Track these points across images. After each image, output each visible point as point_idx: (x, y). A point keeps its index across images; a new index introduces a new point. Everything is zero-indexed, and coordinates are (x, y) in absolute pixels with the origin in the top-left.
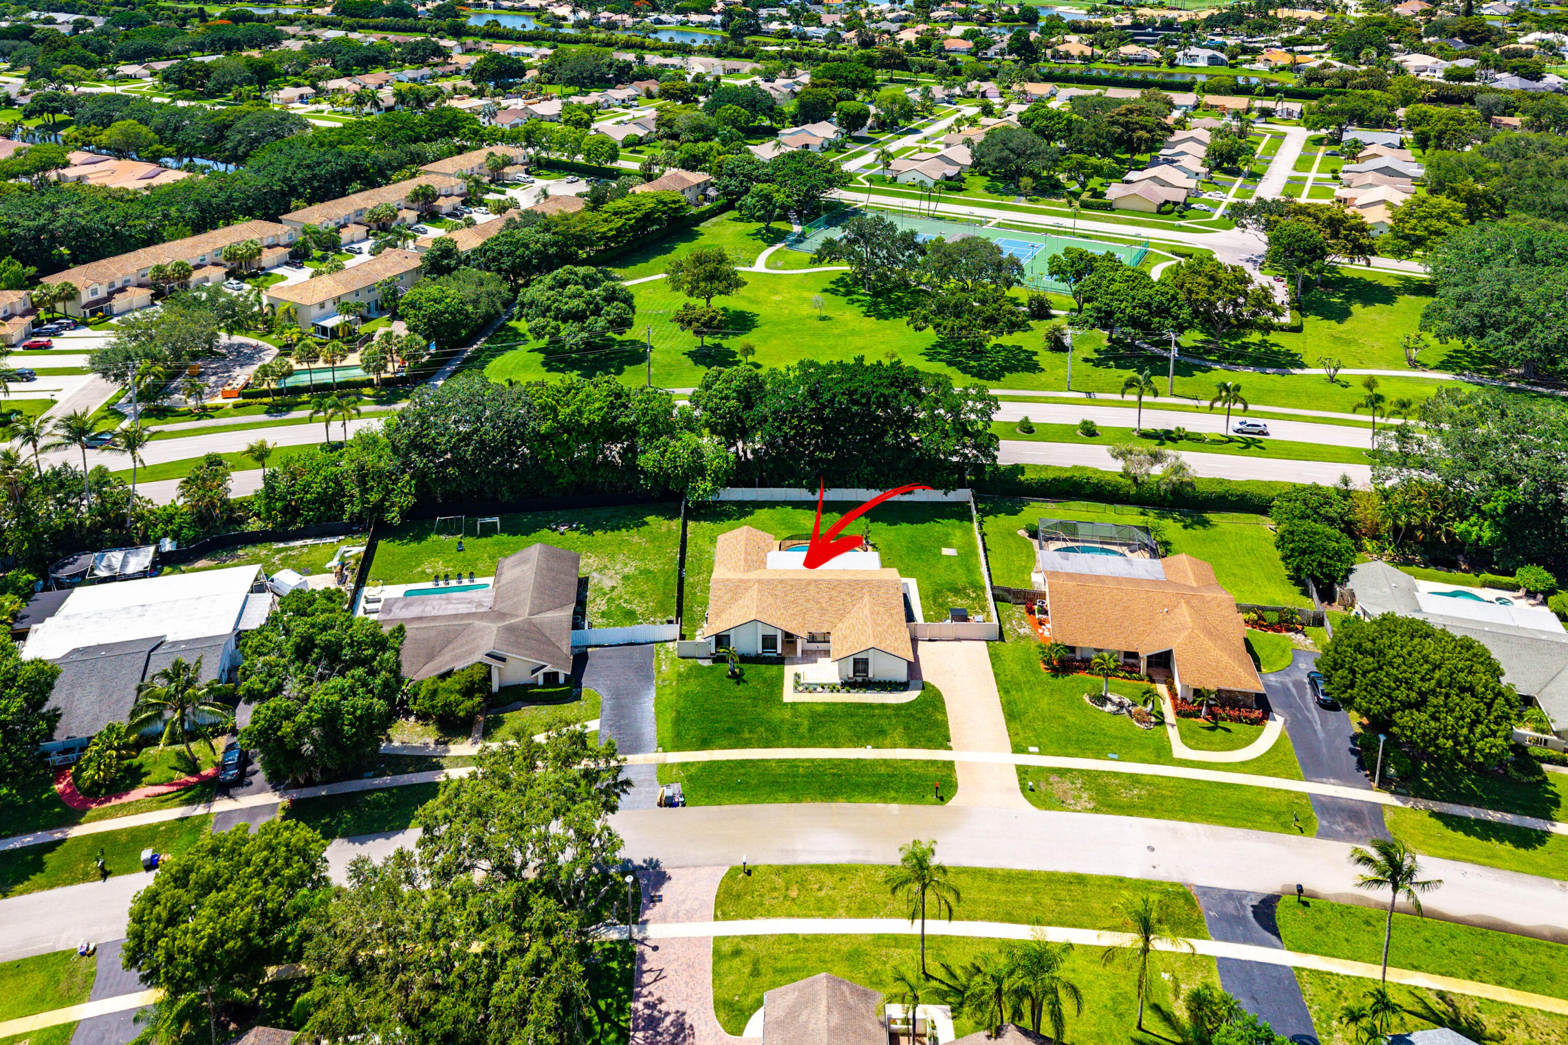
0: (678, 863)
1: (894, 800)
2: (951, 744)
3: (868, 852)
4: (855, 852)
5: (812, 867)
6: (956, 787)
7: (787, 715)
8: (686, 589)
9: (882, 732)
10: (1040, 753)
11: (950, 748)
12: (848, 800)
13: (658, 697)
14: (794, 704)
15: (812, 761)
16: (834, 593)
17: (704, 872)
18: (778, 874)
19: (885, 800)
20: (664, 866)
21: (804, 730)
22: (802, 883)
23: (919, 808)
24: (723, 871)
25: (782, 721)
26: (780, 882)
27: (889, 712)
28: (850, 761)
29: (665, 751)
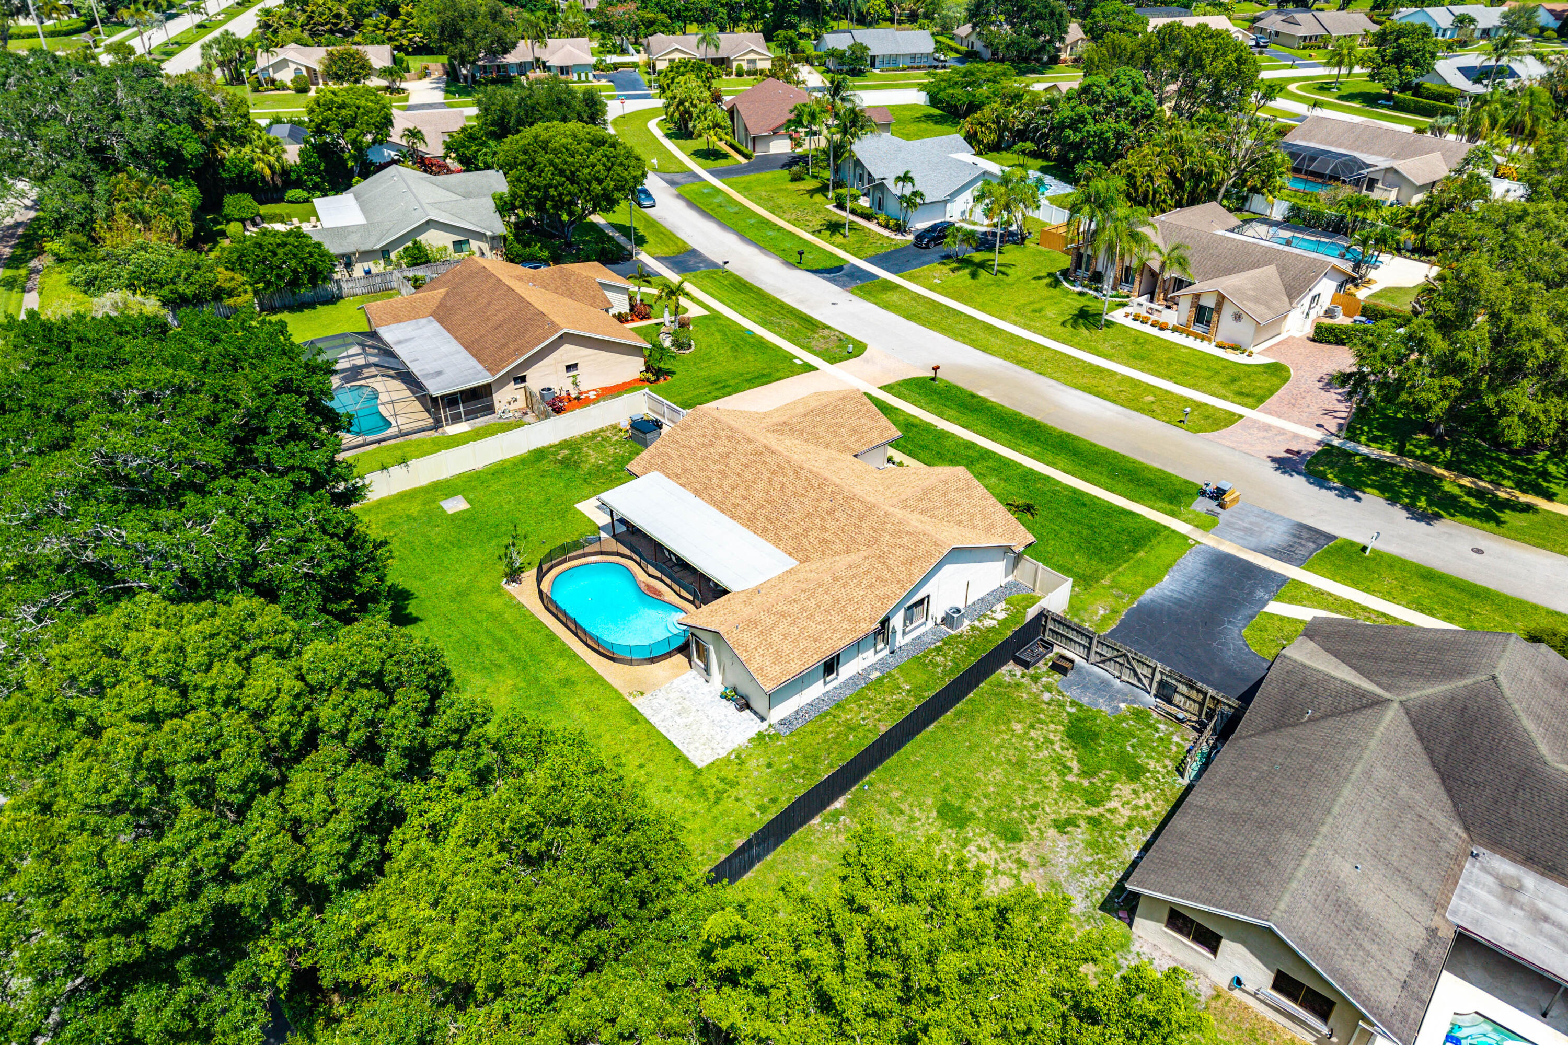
1: (974, 397)
3: (1051, 386)
4: (1062, 391)
5: (1113, 401)
9: (911, 425)
12: (1017, 414)
13: (1145, 586)
17: (1227, 443)
18: (1152, 411)
19: (984, 401)
22: (1134, 399)
26: (1156, 408)
29: (1185, 536)
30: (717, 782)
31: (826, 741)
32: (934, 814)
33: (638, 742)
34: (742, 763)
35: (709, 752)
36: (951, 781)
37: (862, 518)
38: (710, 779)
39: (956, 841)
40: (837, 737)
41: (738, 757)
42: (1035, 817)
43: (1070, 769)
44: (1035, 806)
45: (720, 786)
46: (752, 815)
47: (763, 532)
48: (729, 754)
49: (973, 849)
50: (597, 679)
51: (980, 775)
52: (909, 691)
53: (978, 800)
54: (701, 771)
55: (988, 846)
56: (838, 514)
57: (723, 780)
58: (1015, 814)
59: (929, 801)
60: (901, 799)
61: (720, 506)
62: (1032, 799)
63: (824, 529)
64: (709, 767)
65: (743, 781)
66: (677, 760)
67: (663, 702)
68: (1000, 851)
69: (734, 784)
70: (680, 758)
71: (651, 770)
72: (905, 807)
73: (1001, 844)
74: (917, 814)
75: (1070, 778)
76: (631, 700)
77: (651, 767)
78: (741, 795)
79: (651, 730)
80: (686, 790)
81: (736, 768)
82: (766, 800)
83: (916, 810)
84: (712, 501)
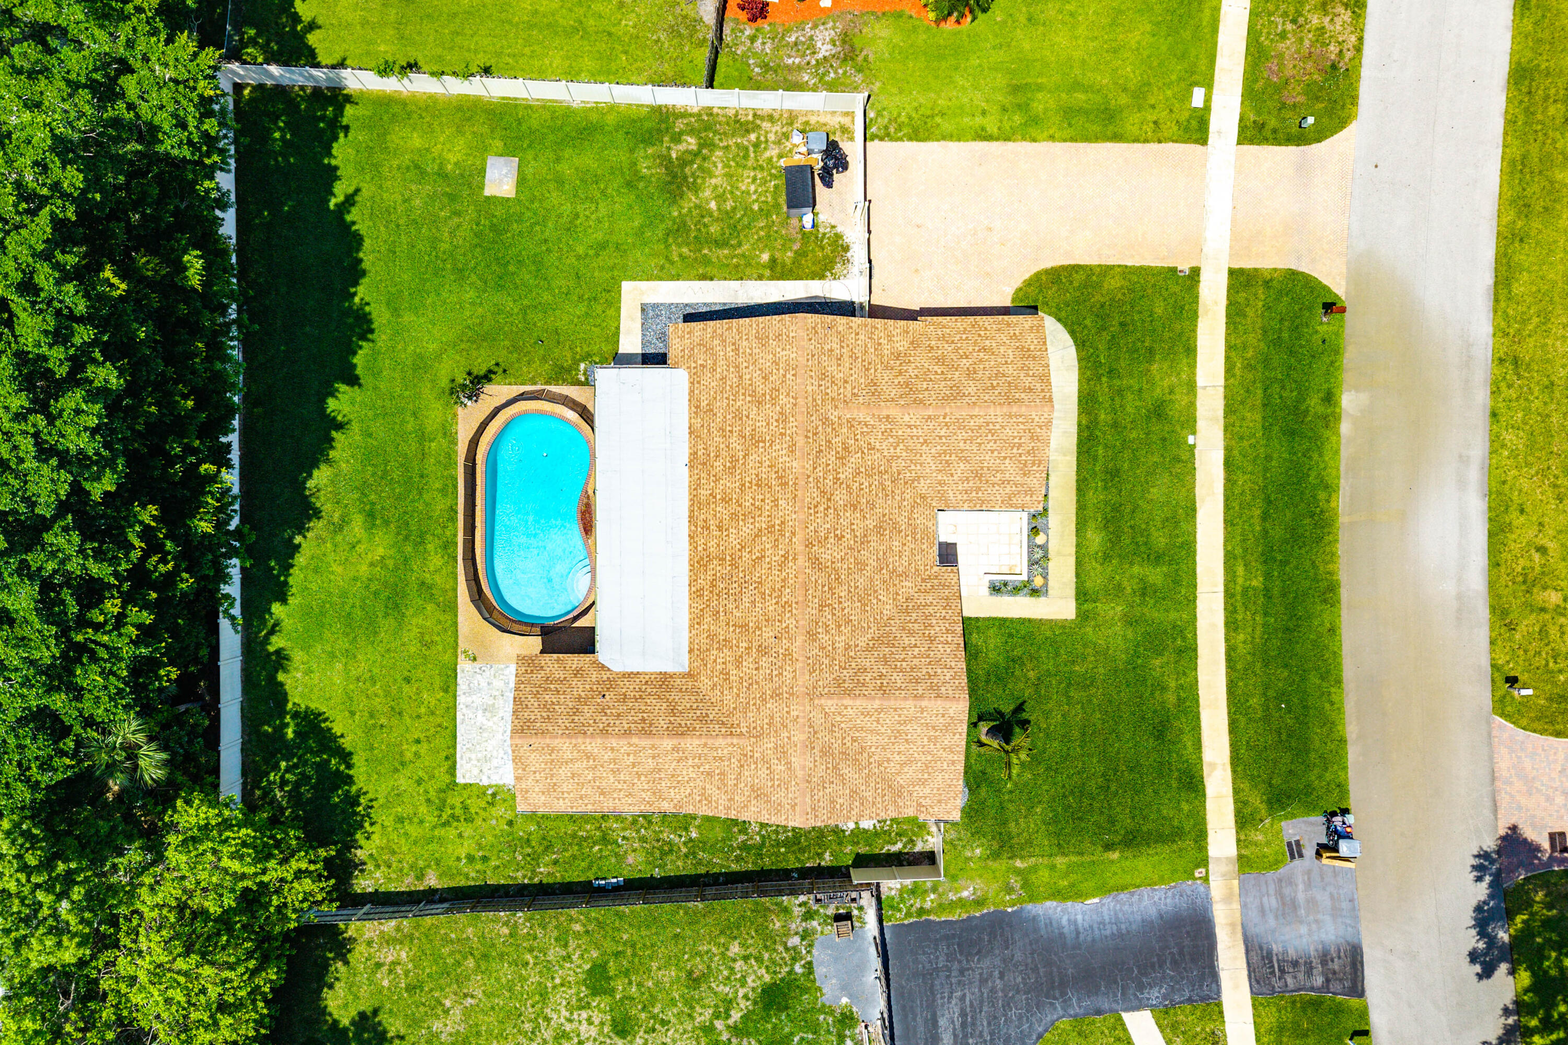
0: (1487, 813)
1: (1329, 398)
2: (1184, 266)
3: (1463, 460)
4: (1462, 484)
5: (1494, 564)
6: (1293, 275)
7: (1113, 610)
8: (676, 866)
9: (1159, 411)
10: (1208, 84)
11: (1195, 272)
12: (1329, 488)
13: (1058, 894)
14: (1082, 595)
15: (1230, 559)
16: (840, 497)
17: (1504, 764)
18: (1511, 627)
19: (1330, 419)
20: (1490, 844)
21: (1156, 575)
22: (1529, 582)
23: (1350, 356)
24: (1505, 729)
25: (1130, 621)
26: (1528, 624)
27: (1103, 391)
28: (1229, 482)
29: (1204, 862)
30: (459, 805)
31: (574, 836)
32: (587, 967)
33: (433, 713)
34: (491, 804)
35: (476, 771)
36: (629, 951)
37: (776, 695)
38: (454, 800)
39: (580, 1000)
40: (585, 839)
41: (494, 795)
42: (654, 1030)
43: (728, 1016)
44: (664, 1023)
45: (458, 811)
46: (459, 859)
47: (696, 594)
48: (490, 786)
49: (584, 1015)
50: (451, 607)
51: (654, 965)
52: (691, 840)
53: (630, 983)
54: (456, 784)
55: (597, 1021)
56: (764, 662)
57: (466, 808)
58: (643, 1016)
59: (595, 954)
60: (577, 935)
61: (695, 503)
62: (670, 1015)
63: (738, 662)
64: (466, 786)
65: (479, 822)
66: (447, 758)
67: (484, 684)
68: (601, 1032)
69: (469, 820)
70: (451, 760)
71: (423, 752)
72: (572, 944)
73: (606, 1029)
74: (575, 958)
75: (719, 1025)
76: (461, 658)
77: (423, 748)
78: (466, 835)
79: (451, 710)
80: (432, 794)
81: (483, 804)
82: (481, 854)
83: (578, 953)
84: (695, 487)
